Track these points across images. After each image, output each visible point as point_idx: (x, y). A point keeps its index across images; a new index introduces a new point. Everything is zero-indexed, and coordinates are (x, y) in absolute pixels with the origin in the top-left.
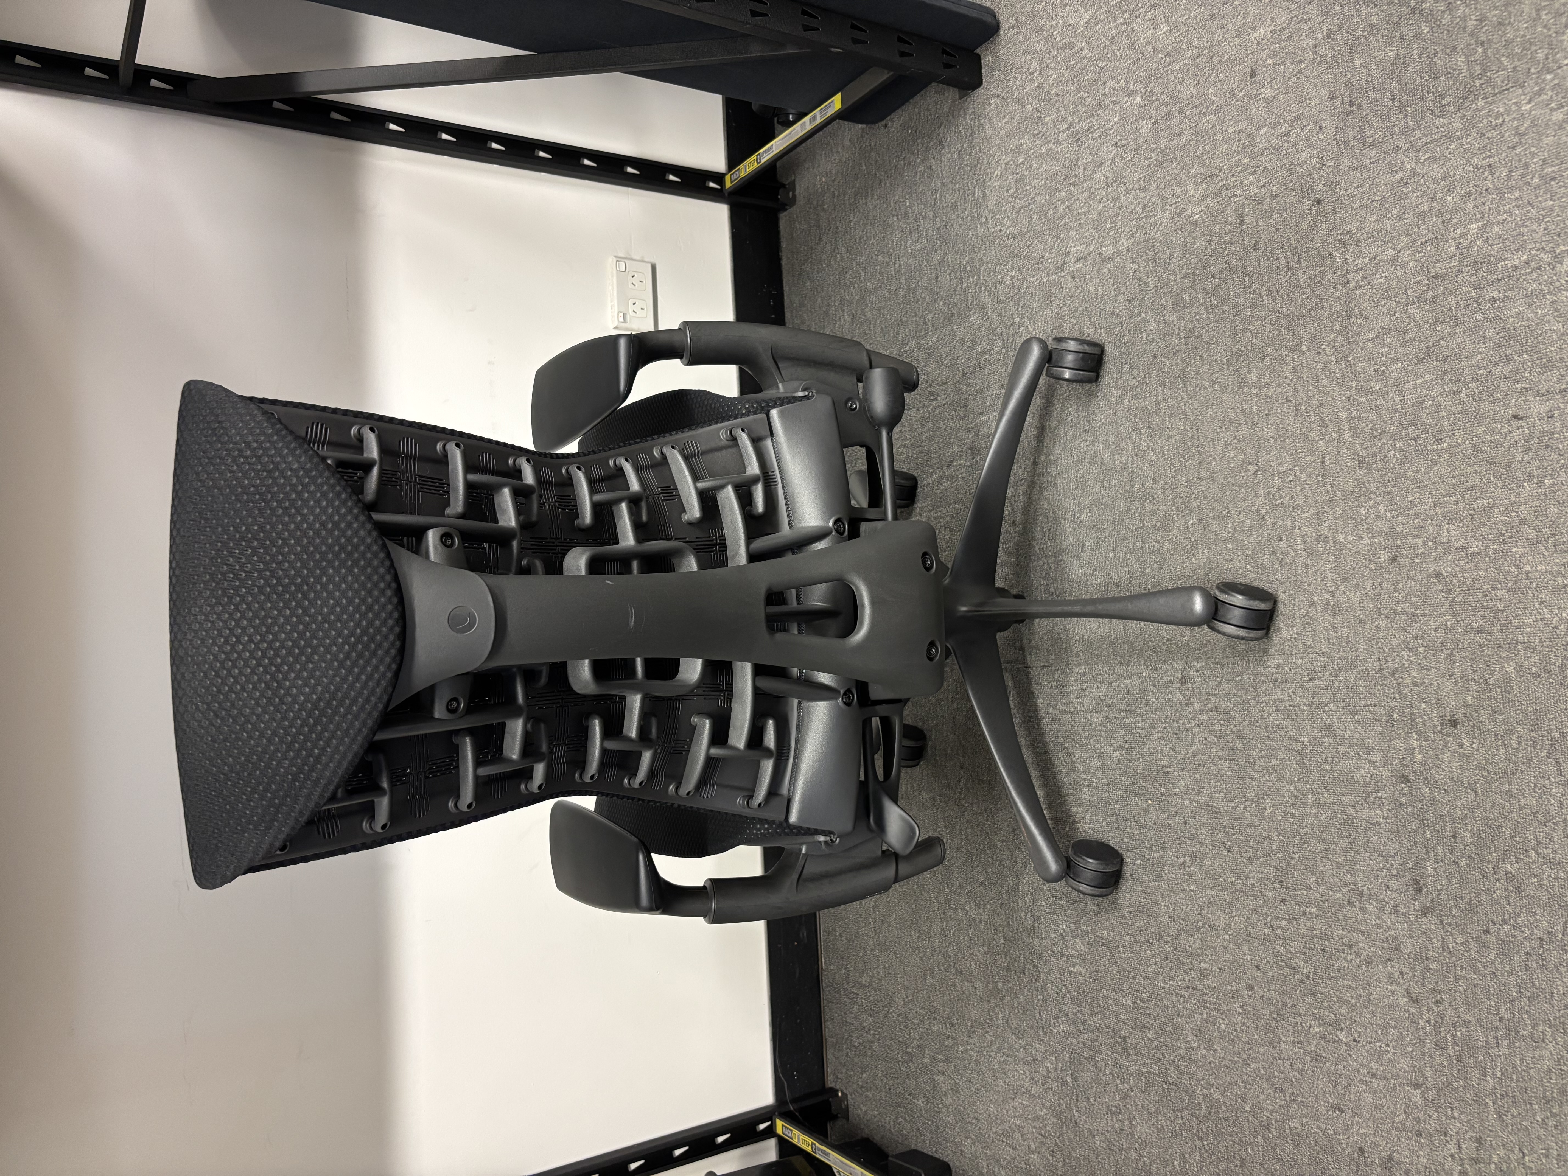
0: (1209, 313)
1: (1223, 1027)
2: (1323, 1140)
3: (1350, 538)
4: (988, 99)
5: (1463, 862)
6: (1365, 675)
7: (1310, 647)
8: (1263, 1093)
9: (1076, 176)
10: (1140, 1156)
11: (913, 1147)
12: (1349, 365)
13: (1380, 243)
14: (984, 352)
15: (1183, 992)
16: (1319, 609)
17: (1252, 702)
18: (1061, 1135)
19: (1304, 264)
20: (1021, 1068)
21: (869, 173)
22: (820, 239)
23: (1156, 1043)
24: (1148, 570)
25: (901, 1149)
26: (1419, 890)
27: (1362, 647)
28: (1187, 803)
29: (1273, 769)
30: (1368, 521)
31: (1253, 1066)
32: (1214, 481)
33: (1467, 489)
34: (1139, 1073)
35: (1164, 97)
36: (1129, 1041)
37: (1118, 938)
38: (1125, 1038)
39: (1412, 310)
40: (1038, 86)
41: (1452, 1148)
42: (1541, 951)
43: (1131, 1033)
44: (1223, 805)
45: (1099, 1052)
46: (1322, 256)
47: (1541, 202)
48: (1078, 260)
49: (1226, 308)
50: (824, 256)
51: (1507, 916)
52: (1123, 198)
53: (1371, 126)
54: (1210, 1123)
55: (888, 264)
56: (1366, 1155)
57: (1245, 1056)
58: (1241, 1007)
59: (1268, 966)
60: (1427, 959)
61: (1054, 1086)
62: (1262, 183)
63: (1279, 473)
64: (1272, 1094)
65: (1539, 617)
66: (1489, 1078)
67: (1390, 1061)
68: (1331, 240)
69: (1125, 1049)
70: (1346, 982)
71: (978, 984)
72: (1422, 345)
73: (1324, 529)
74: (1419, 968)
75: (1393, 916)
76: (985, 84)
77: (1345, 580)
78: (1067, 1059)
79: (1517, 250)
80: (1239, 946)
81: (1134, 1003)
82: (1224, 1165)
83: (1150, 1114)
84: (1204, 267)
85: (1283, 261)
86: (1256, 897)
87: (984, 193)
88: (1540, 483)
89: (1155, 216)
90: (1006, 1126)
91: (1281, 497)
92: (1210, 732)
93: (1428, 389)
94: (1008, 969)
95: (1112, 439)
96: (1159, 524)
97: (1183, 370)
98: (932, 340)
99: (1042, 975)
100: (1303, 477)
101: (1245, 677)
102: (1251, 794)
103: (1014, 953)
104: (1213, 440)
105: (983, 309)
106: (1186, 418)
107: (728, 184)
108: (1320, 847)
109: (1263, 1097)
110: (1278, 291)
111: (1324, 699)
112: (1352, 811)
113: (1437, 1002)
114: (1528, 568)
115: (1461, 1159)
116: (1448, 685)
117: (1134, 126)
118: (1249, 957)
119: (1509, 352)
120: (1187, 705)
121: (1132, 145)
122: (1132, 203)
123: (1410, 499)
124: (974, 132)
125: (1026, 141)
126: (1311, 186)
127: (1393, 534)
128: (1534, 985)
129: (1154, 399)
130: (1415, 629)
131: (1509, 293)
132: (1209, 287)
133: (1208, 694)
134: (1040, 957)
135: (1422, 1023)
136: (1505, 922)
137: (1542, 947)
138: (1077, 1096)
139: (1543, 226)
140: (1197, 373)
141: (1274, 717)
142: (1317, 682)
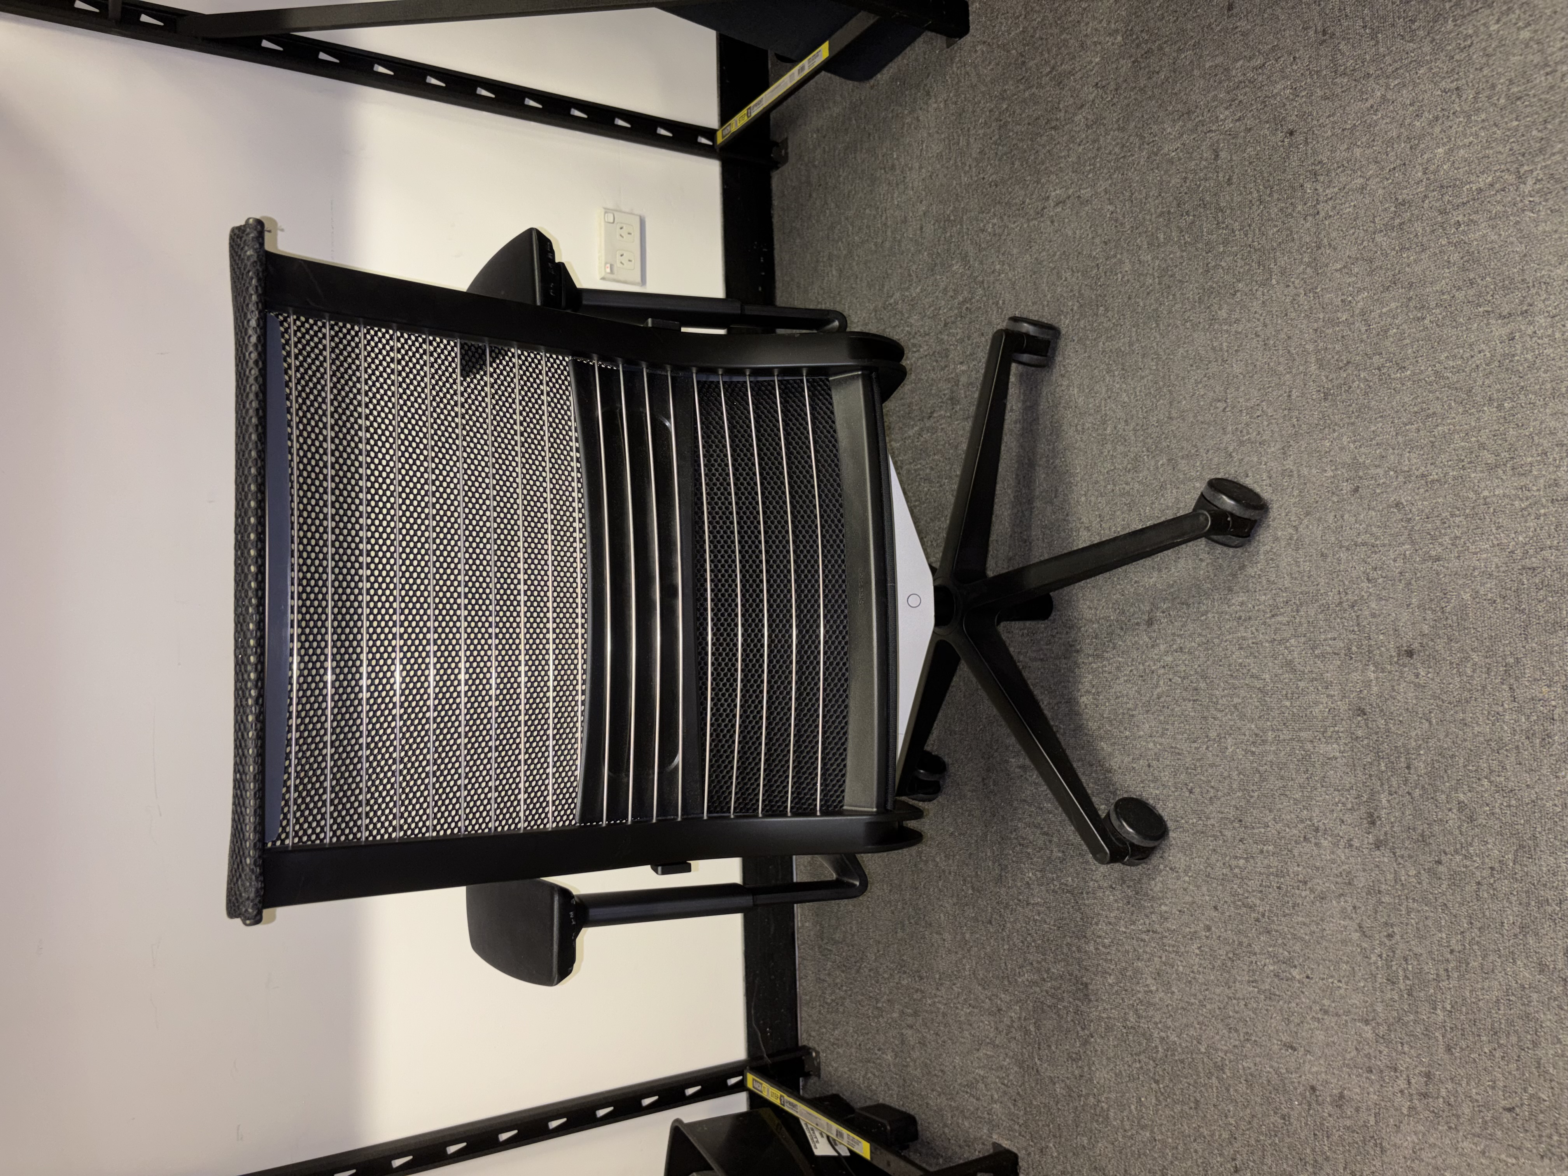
0: (1183, 251)
1: (1181, 968)
2: (1275, 1080)
3: (1314, 471)
4: (974, 46)
5: (1417, 792)
6: (1324, 608)
7: (1274, 583)
8: (1217, 1033)
9: (1057, 120)
10: (1099, 1101)
11: (881, 1101)
12: (1317, 296)
13: (1349, 172)
14: (965, 301)
15: (1144, 936)
16: (1283, 543)
17: (1216, 641)
18: (1023, 1084)
19: (1276, 196)
20: (986, 1019)
21: (858, 127)
22: (810, 196)
23: (1116, 988)
24: (1118, 513)
25: (869, 1103)
26: (1373, 823)
27: (1322, 581)
28: (1151, 745)
29: (1235, 706)
30: (1332, 453)
31: (1208, 1007)
32: (1184, 420)
33: (1428, 416)
34: (1100, 1019)
35: (1144, 35)
36: (1090, 987)
37: (1082, 884)
38: (1086, 985)
39: (1379, 238)
40: (1023, 32)
41: (1402, 1083)
42: (1492, 881)
43: (1092, 979)
44: (1184, 746)
45: (1062, 1000)
46: (1293, 187)
47: (1506, 123)
48: (1057, 204)
49: (1199, 245)
50: (814, 212)
51: (1458, 846)
52: (1102, 139)
53: (1343, 54)
54: (1166, 1066)
55: (875, 217)
56: (1318, 1093)
57: (1201, 997)
58: (1199, 948)
59: (1226, 906)
60: (1380, 892)
61: (1018, 1037)
62: (1236, 117)
63: (1247, 409)
64: (1227, 1034)
65: (1495, 542)
66: (1439, 1012)
67: (1342, 997)
68: (1301, 171)
69: (1086, 995)
70: (1300, 919)
71: (947, 936)
72: (1389, 273)
73: (1289, 464)
74: (1372, 901)
75: (1347, 850)
76: (972, 31)
77: (1307, 514)
78: (1030, 1008)
79: (1483, 173)
80: (1198, 887)
81: (1097, 949)
82: (1178, 1108)
83: (1108, 1059)
84: (1179, 205)
85: (1255, 195)
86: (1215, 837)
87: (968, 144)
88: (1500, 407)
89: (1132, 155)
90: (970, 1077)
91: (1248, 433)
92: (1175, 673)
93: (1394, 317)
94: (976, 920)
95: (1086, 382)
96: (1129, 466)
97: (1156, 310)
98: (916, 291)
99: (1008, 925)
100: (1270, 412)
101: (1210, 615)
102: (1213, 734)
103: (982, 903)
104: (1183, 378)
105: (965, 258)
106: (1159, 359)
107: (720, 140)
108: (1280, 783)
109: (1218, 1037)
110: (1250, 226)
111: (1286, 635)
112: (1309, 746)
113: (1390, 936)
114: (1486, 493)
115: (1411, 1095)
116: (1405, 616)
117: (1114, 66)
118: (1207, 898)
119: (1472, 276)
120: (1153, 646)
121: (1112, 86)
122: (1110, 144)
123: (1373, 428)
124: (959, 81)
125: (1010, 86)
126: (1284, 118)
127: (1355, 465)
128: (1484, 916)
129: (1127, 340)
130: (1375, 559)
131: (1474, 217)
132: (1183, 224)
133: (1174, 634)
134: (1007, 906)
135: (1374, 958)
136: (1456, 852)
137: (1492, 876)
138: (1039, 1044)
139: (1508, 147)
140: (1170, 312)
141: (1238, 656)
142: (1279, 618)
